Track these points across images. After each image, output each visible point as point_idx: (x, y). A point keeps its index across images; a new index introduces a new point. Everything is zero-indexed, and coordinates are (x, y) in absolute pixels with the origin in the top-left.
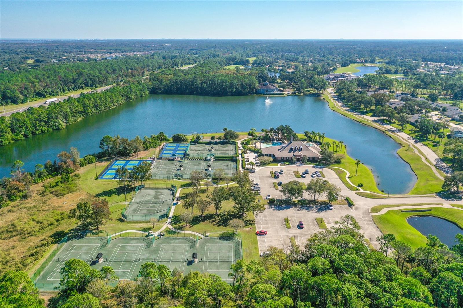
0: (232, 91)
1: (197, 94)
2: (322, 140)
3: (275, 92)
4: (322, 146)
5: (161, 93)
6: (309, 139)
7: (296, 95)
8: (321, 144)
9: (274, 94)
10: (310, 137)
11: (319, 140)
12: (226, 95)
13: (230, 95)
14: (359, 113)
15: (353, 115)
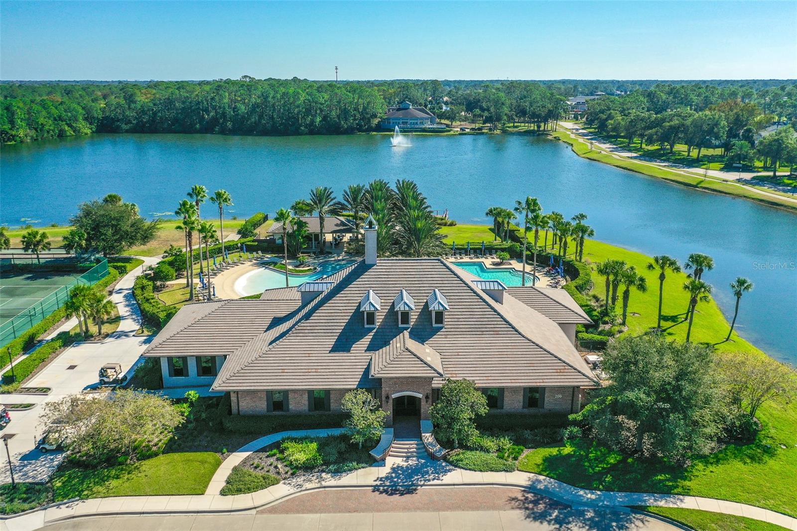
0: (312, 122)
1: (224, 132)
2: (572, 246)
3: (428, 125)
4: (579, 281)
5: (127, 131)
6: (508, 244)
7: (483, 134)
8: (571, 271)
9: (424, 130)
10: (512, 236)
11: (556, 251)
12: (297, 133)
13: (306, 134)
14: (674, 163)
15: (659, 169)
